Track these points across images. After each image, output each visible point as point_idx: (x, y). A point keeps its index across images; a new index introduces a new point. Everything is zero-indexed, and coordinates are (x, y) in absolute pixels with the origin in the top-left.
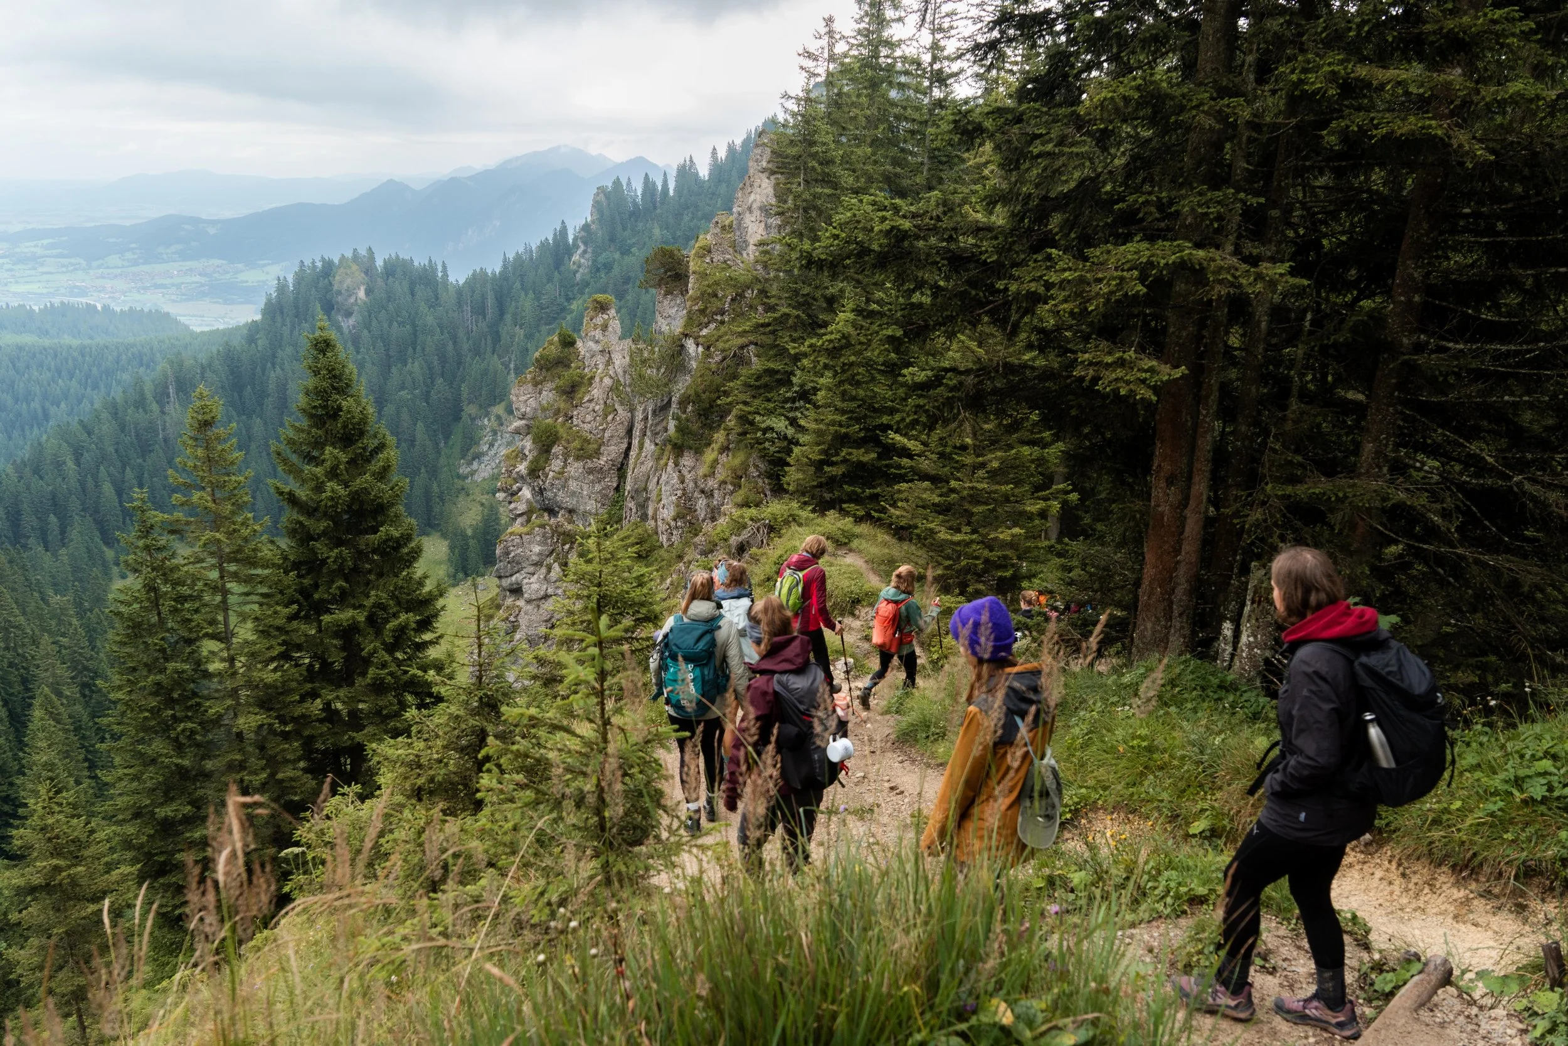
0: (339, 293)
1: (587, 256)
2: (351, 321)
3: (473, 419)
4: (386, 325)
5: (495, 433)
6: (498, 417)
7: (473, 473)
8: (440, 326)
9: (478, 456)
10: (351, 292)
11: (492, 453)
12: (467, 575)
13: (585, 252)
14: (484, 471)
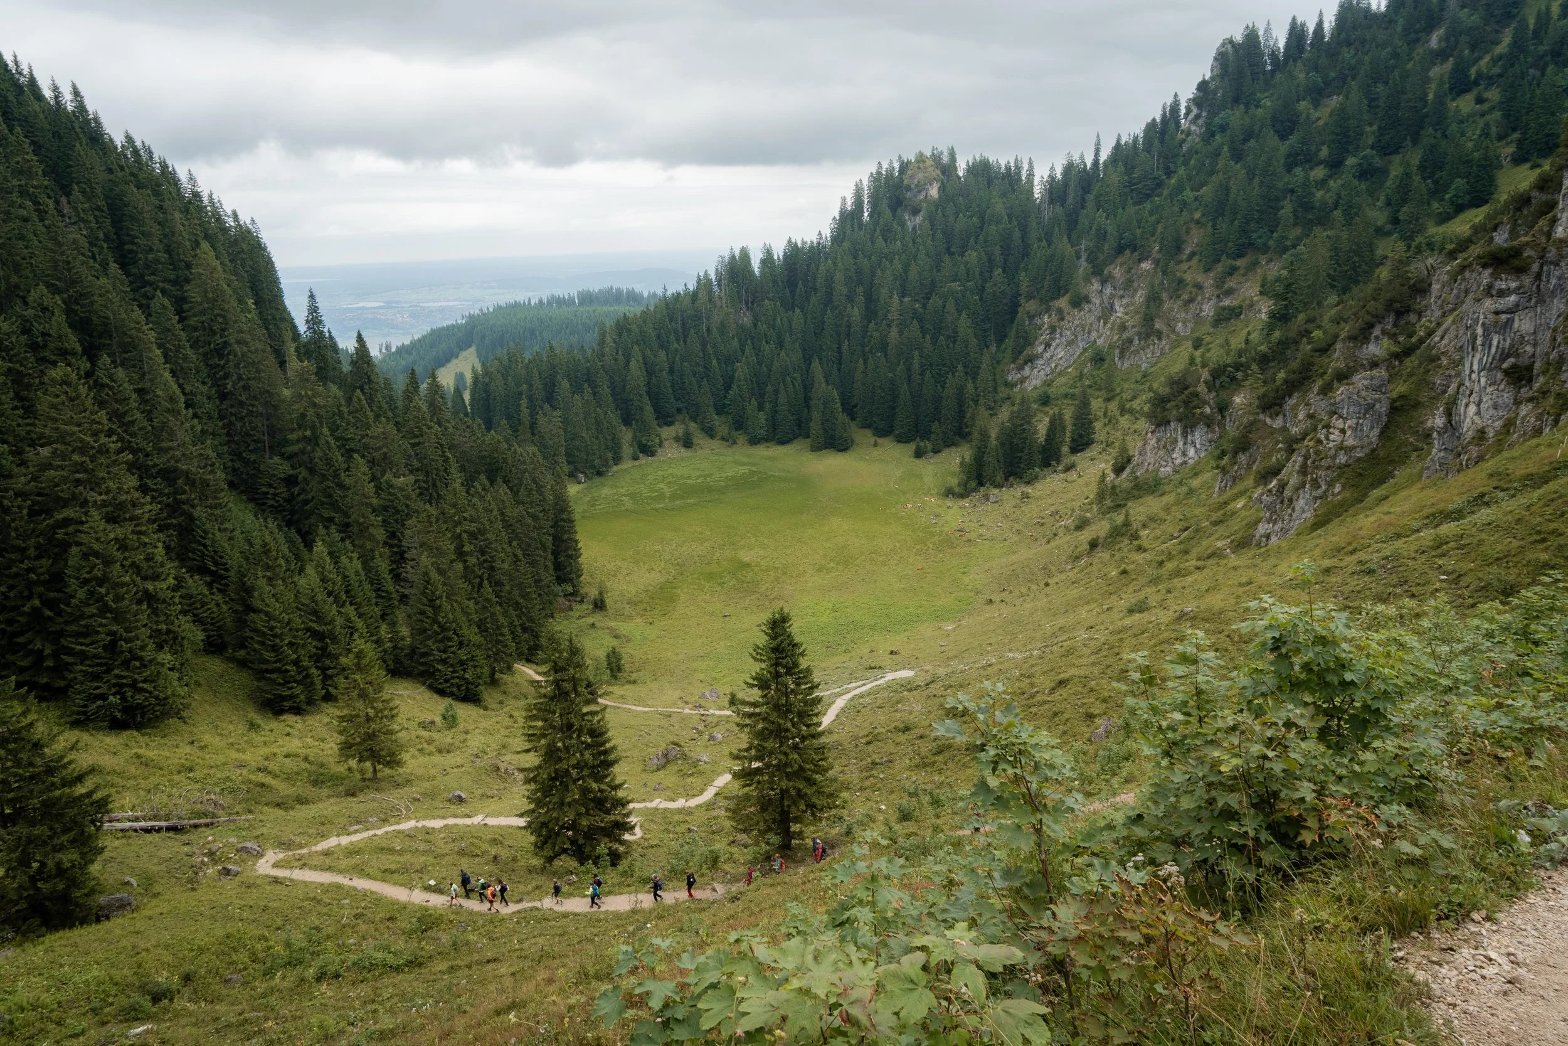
0: (908, 188)
1: (1201, 122)
2: (919, 219)
3: (1031, 317)
4: (951, 219)
5: (1053, 330)
6: (1060, 311)
7: (1023, 380)
8: (1010, 216)
9: (1030, 360)
10: (921, 187)
11: (1048, 355)
12: (981, 484)
13: (1198, 117)
14: (1035, 378)
